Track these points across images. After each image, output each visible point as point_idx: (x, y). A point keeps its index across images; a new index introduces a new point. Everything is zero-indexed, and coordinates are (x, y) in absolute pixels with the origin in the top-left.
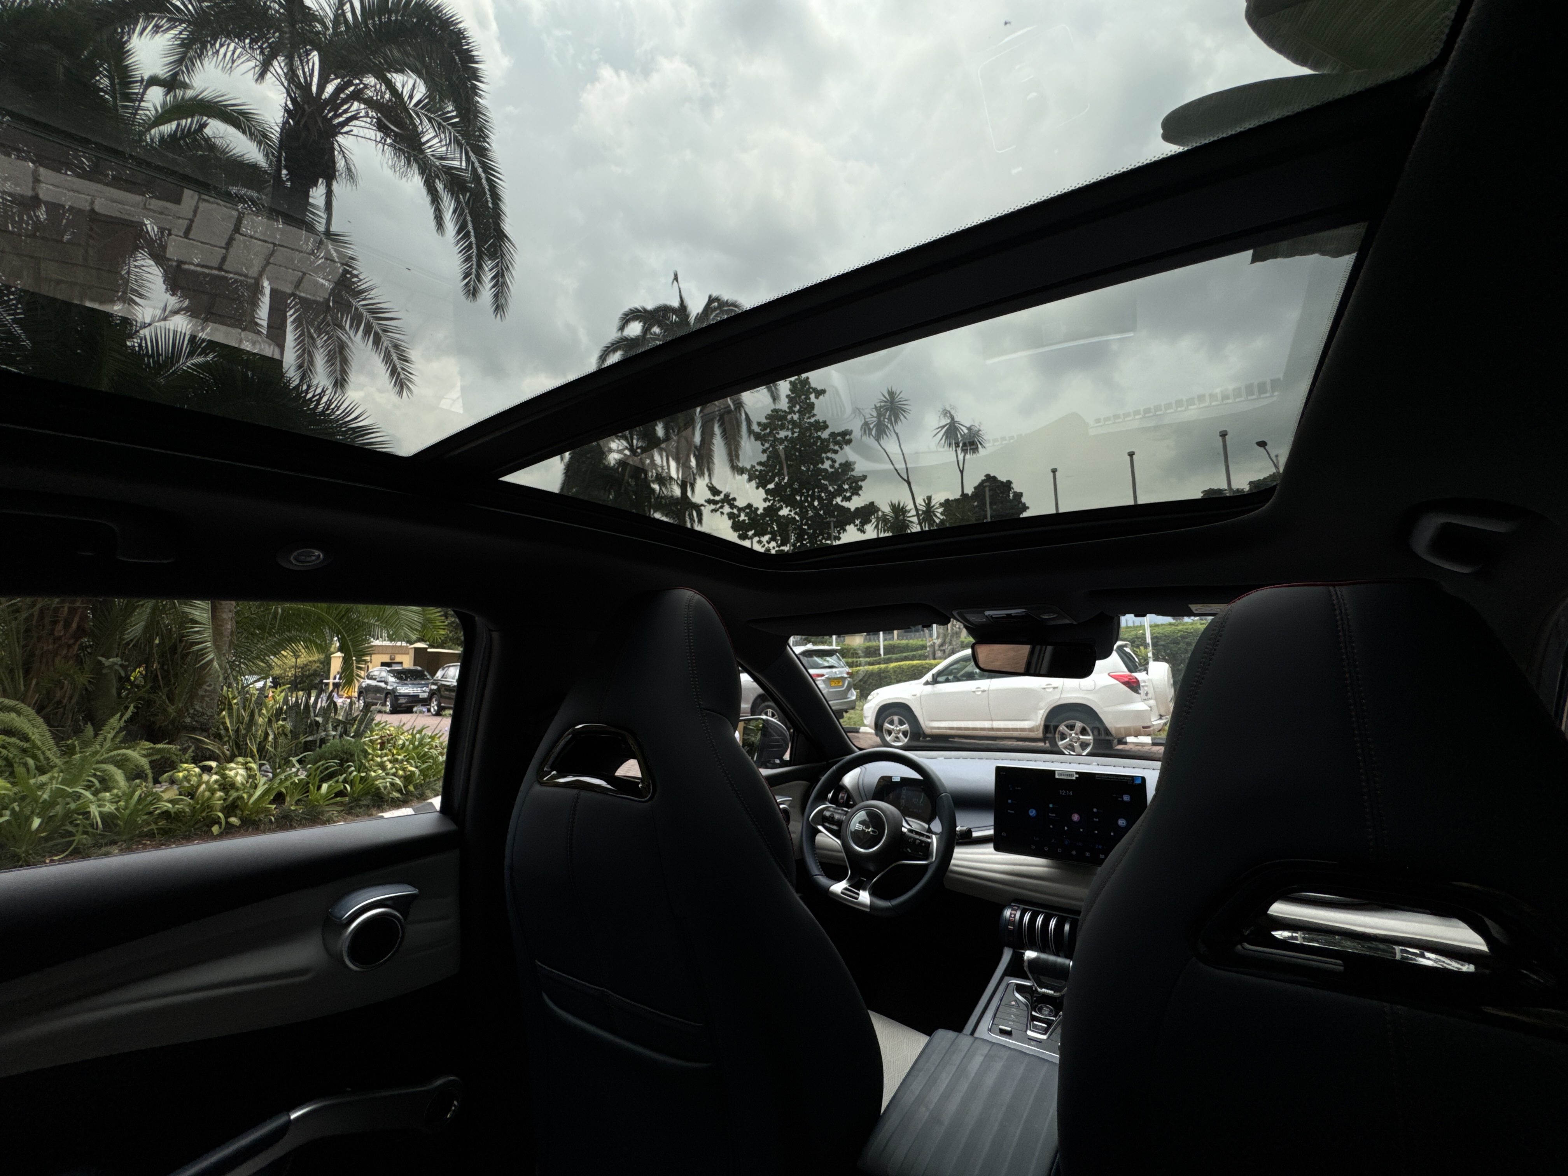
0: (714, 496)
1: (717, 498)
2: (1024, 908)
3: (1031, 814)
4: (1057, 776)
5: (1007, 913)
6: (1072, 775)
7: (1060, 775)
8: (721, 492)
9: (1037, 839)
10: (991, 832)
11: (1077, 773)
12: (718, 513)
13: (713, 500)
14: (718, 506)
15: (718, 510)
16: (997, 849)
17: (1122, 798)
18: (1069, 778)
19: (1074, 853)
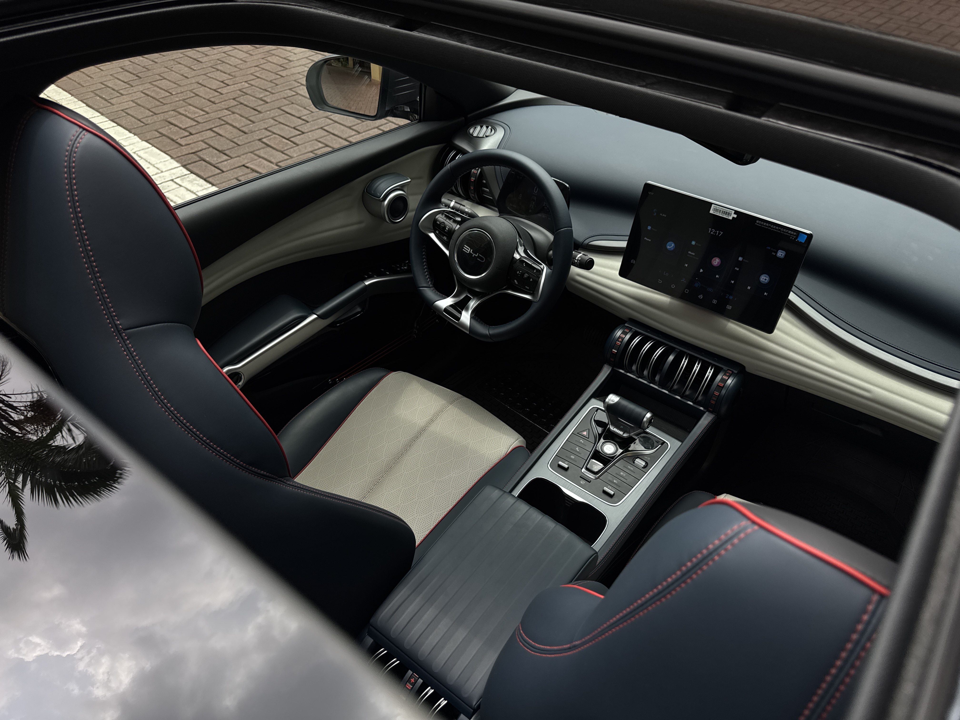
2: (636, 331)
3: (668, 247)
4: (712, 211)
5: (619, 333)
6: (729, 214)
7: (716, 210)
9: (667, 274)
10: (623, 244)
17: (776, 253)
18: (725, 216)
19: (701, 297)
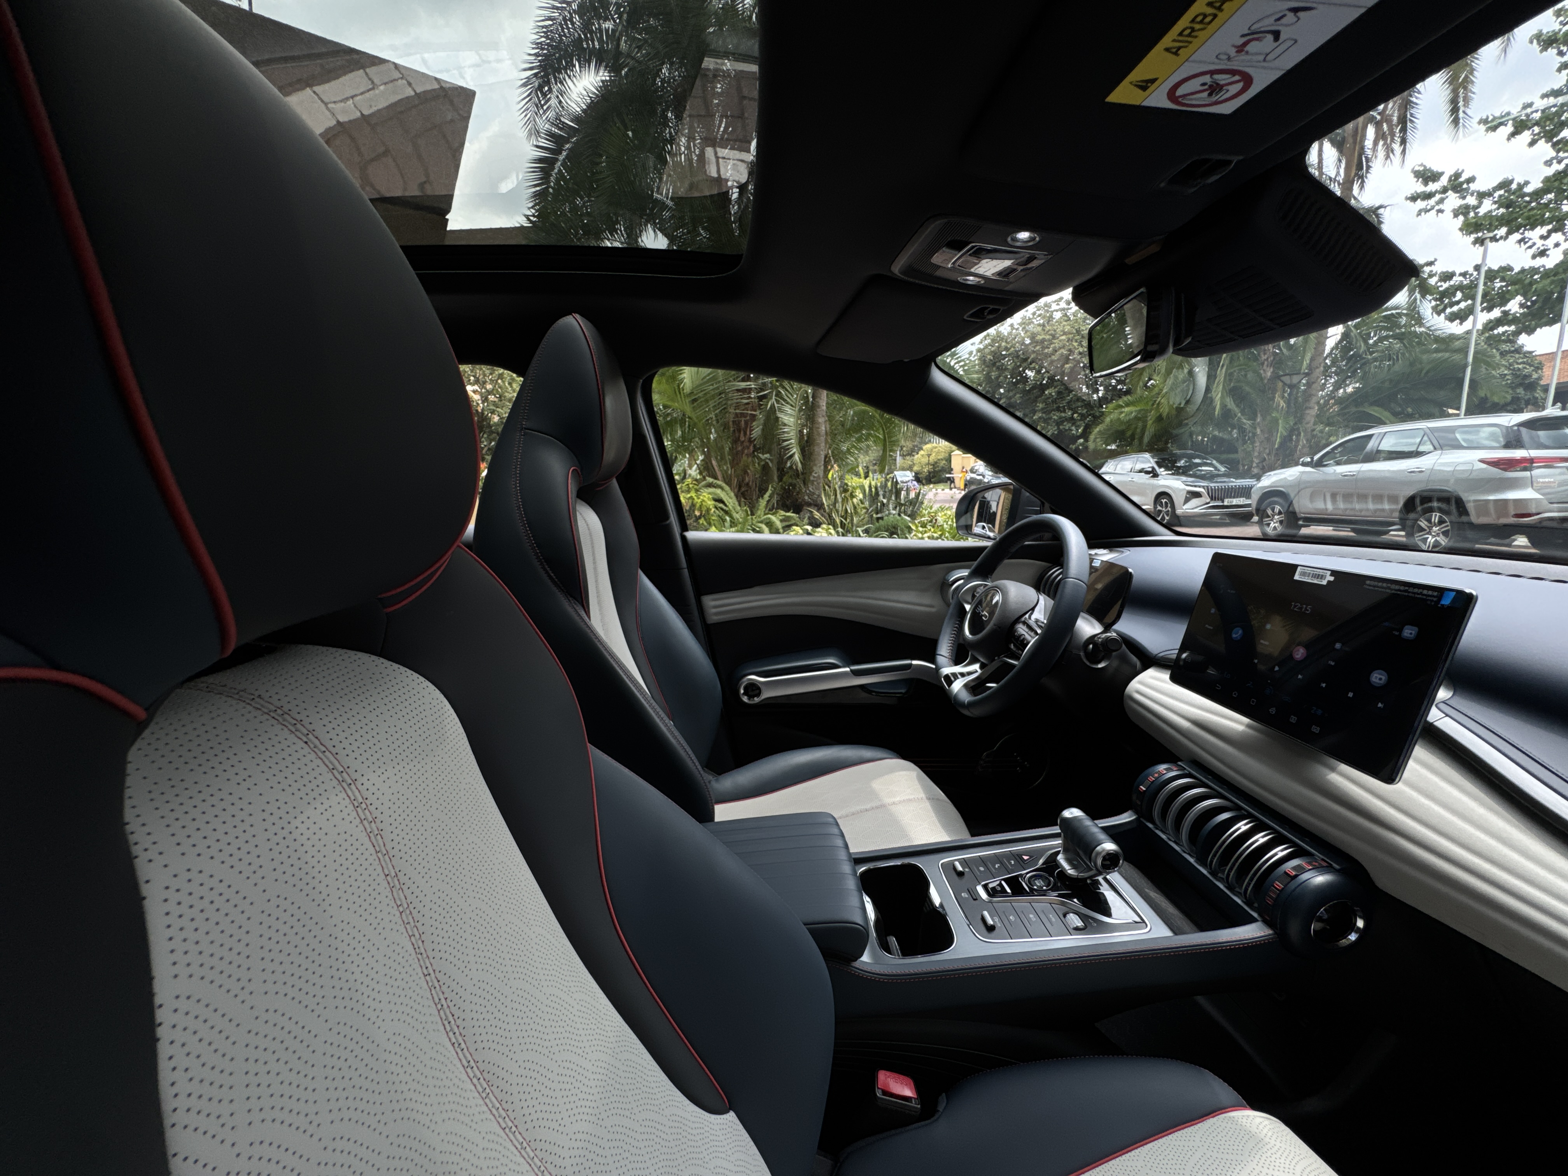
0: (1426, 184)
1: (1432, 187)
4: (1297, 577)
6: (1322, 577)
7: (1303, 574)
8: (1442, 174)
11: (1334, 573)
12: (1434, 212)
13: (1424, 192)
14: (1432, 202)
15: (1432, 208)
16: (1174, 679)
17: (1401, 630)
18: (1315, 581)
